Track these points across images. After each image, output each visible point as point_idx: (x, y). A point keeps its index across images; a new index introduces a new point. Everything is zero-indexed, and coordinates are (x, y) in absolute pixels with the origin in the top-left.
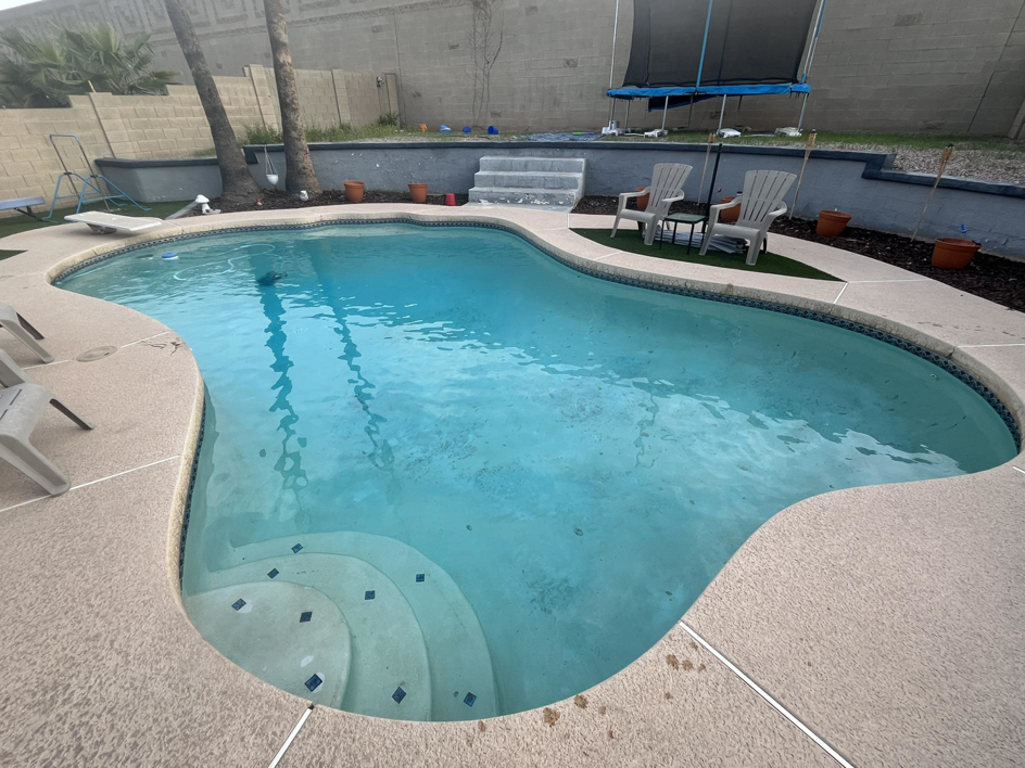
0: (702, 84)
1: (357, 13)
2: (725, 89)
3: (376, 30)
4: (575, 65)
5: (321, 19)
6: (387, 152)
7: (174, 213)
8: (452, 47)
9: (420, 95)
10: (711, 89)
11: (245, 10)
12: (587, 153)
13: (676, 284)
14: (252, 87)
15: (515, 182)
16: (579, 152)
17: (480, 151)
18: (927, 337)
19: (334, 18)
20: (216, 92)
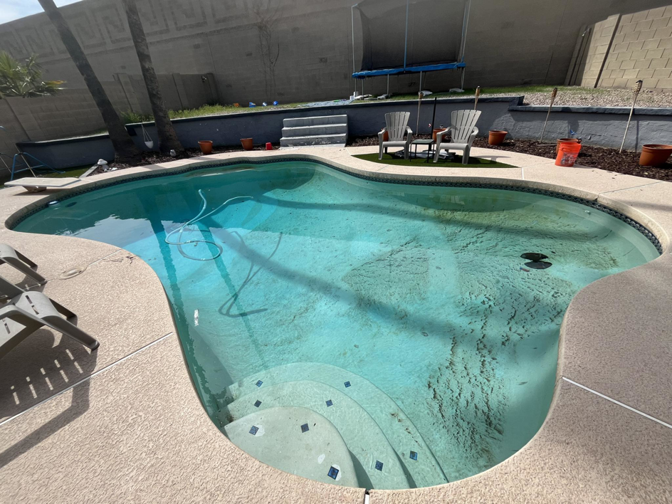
0: (407, 65)
1: (182, 37)
2: (420, 68)
3: (197, 47)
4: (326, 61)
5: (158, 42)
6: (222, 120)
7: (84, 172)
8: (248, 55)
9: (231, 86)
10: (414, 69)
11: (104, 39)
12: (347, 111)
13: (430, 180)
14: (121, 87)
15: (308, 132)
16: (343, 110)
17: (282, 115)
18: (580, 192)
19: (167, 41)
20: (103, 91)
